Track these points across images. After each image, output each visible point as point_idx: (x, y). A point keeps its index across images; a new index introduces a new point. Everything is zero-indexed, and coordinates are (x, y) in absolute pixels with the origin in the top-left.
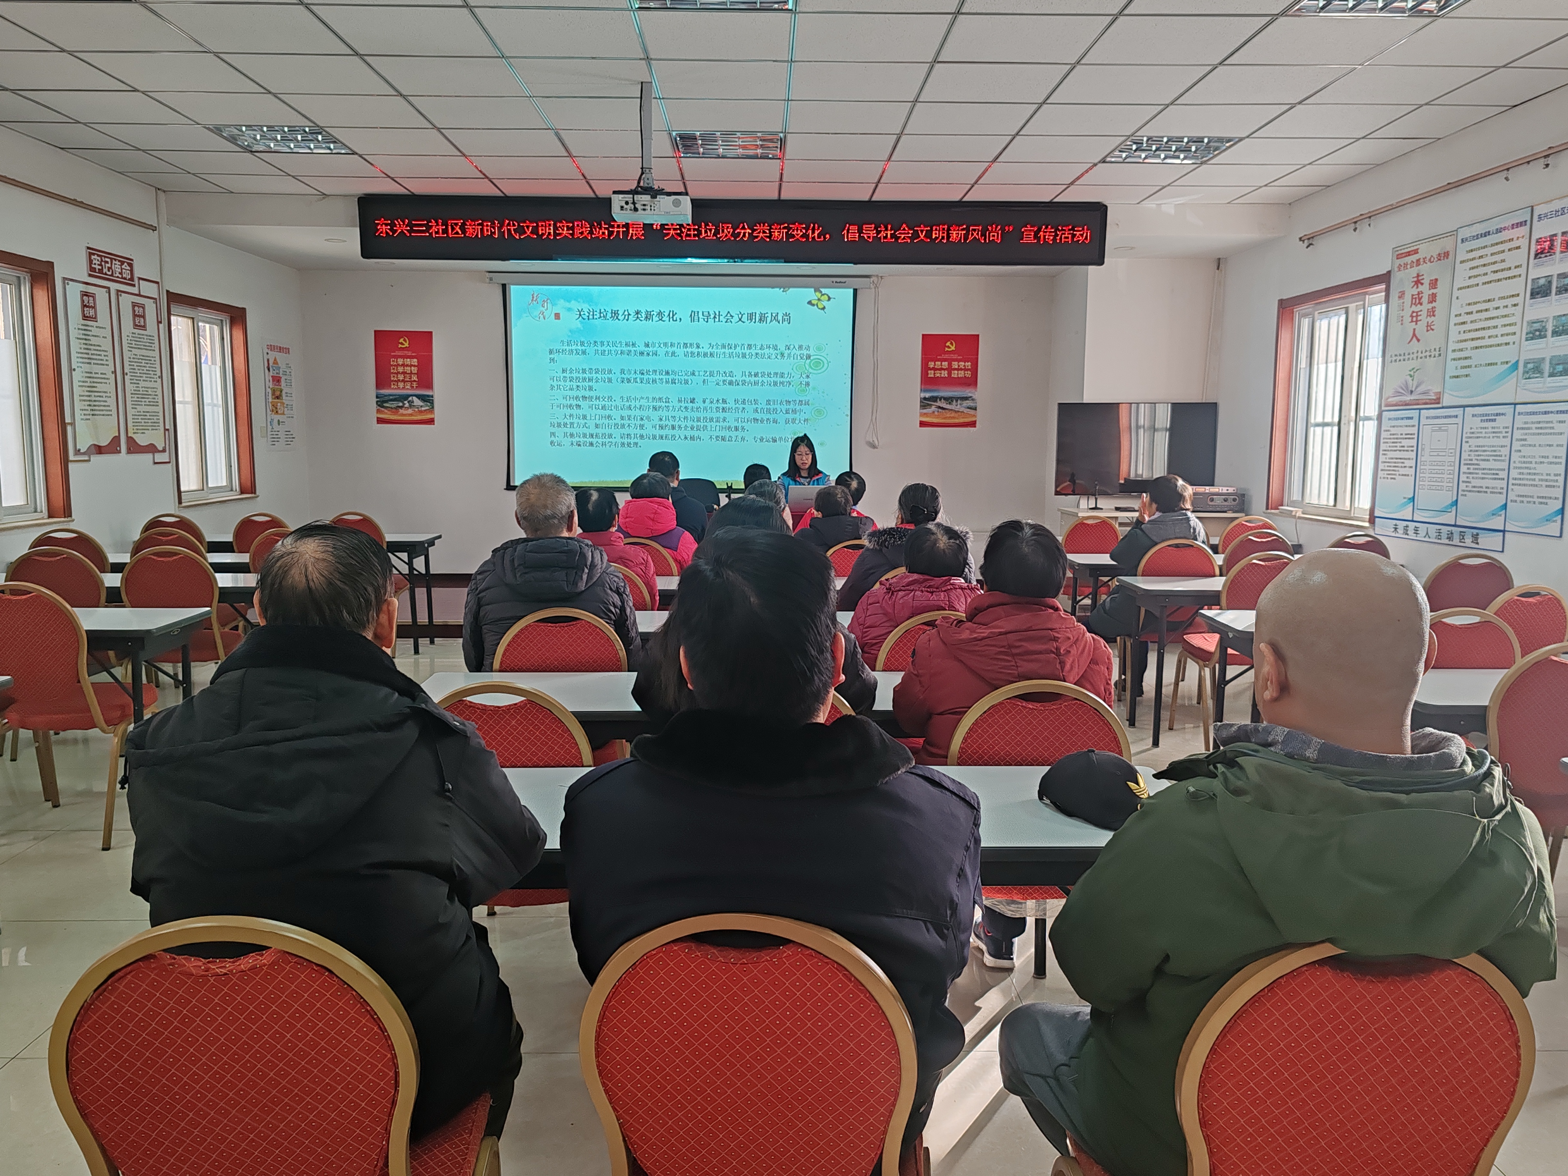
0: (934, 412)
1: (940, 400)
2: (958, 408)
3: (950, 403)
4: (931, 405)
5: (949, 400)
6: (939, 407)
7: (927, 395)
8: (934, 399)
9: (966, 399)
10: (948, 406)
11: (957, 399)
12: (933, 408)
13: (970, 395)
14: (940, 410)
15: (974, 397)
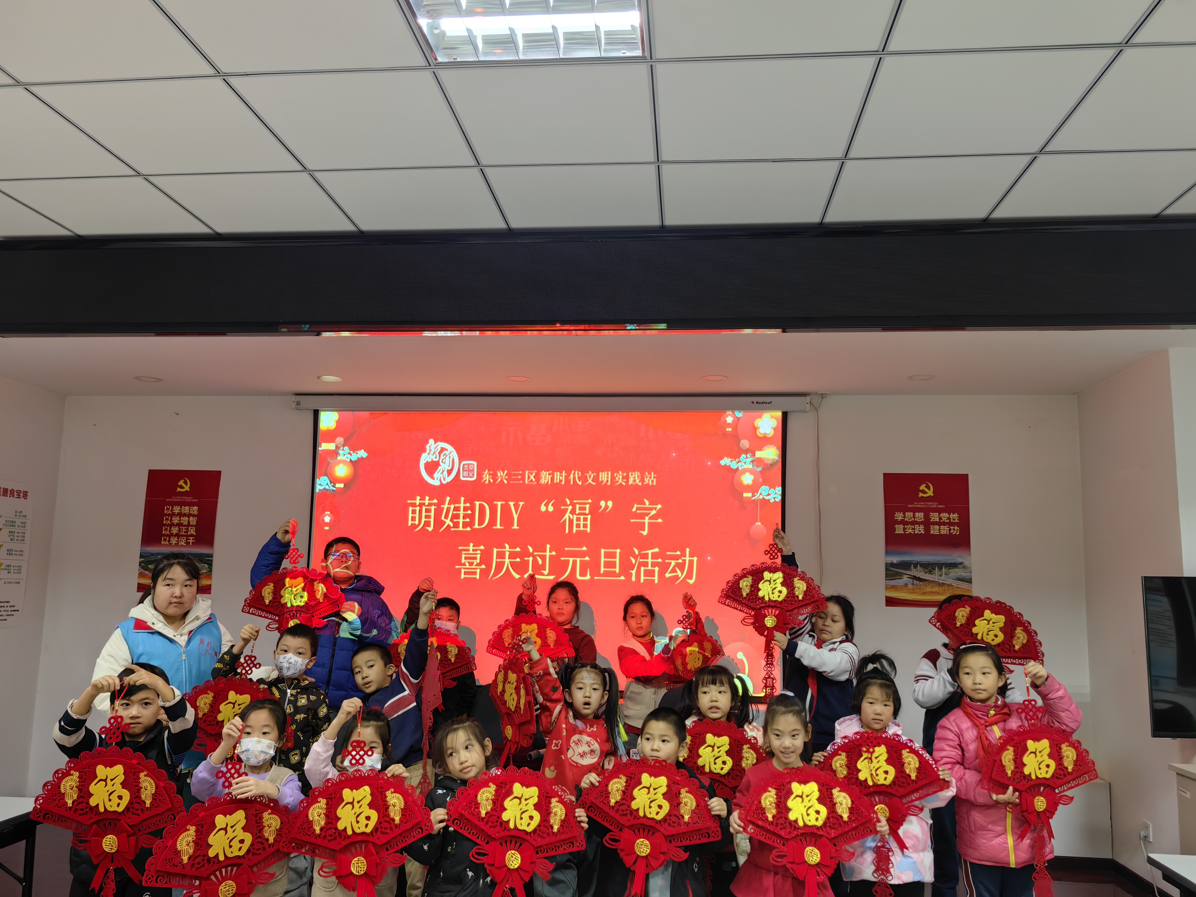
0: (906, 585)
1: (915, 567)
2: (943, 579)
3: (930, 572)
4: (902, 574)
5: (929, 567)
6: (915, 578)
7: (895, 559)
8: (906, 565)
9: (954, 565)
10: (927, 577)
11: (941, 566)
12: (905, 579)
13: (959, 560)
14: (915, 582)
15: (966, 563)
